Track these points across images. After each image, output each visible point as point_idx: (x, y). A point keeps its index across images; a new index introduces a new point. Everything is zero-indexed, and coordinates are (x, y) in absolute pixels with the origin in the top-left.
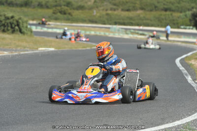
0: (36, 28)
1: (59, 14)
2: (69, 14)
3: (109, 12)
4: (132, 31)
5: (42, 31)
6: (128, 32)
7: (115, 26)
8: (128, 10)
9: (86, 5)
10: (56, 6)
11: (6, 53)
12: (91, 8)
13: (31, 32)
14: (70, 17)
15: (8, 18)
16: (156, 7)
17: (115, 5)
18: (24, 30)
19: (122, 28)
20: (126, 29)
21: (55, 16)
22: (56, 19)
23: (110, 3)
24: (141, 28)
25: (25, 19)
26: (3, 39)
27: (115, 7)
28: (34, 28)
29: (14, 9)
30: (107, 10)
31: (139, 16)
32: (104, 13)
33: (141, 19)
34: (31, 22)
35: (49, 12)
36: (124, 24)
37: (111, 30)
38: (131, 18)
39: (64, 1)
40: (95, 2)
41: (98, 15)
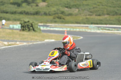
0: (43, 28)
1: (57, 19)
3: (88, 17)
4: (102, 28)
5: (47, 29)
6: (100, 28)
7: (91, 25)
8: (99, 15)
9: (73, 13)
10: (55, 14)
11: (25, 44)
12: (76, 15)
13: (40, 30)
14: (63, 20)
15: (26, 22)
16: (116, 13)
17: (91, 12)
18: (35, 29)
19: (96, 27)
20: (98, 27)
21: (54, 20)
22: (55, 22)
24: (108, 26)
25: (36, 23)
26: (23, 35)
27: (91, 14)
28: (42, 28)
29: (29, 16)
30: (86, 16)
31: (106, 18)
33: (107, 20)
34: (40, 24)
35: (51, 18)
36: (97, 24)
37: (89, 28)
38: (101, 20)
39: (60, 11)
40: (79, 11)
41: (81, 18)
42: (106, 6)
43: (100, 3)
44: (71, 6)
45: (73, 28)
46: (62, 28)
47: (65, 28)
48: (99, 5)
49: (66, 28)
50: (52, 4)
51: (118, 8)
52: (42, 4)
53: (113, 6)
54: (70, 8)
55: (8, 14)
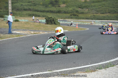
1: (73, 16)
2: (77, 16)
3: (95, 14)
5: (65, 23)
6: (103, 23)
7: (97, 21)
8: (103, 13)
9: (84, 12)
11: (46, 33)
12: (87, 13)
14: (77, 17)
16: (115, 12)
17: (97, 11)
18: (56, 23)
20: (102, 22)
21: (71, 16)
22: (72, 18)
23: (95, 10)
27: (97, 12)
28: (61, 22)
29: (54, 14)
30: (94, 14)
31: (108, 16)
32: (92, 15)
33: (108, 17)
35: (69, 15)
36: (101, 19)
37: (95, 22)
38: (104, 17)
39: (75, 10)
40: (88, 10)
41: (90, 16)
42: (108, 7)
43: (104, 4)
44: (83, 7)
45: (84, 22)
46: (76, 22)
47: (77, 22)
48: (103, 6)
49: (79, 22)
50: (70, 5)
51: (117, 8)
52: (63, 6)
53: (113, 6)
54: (83, 8)
55: (38, 12)
